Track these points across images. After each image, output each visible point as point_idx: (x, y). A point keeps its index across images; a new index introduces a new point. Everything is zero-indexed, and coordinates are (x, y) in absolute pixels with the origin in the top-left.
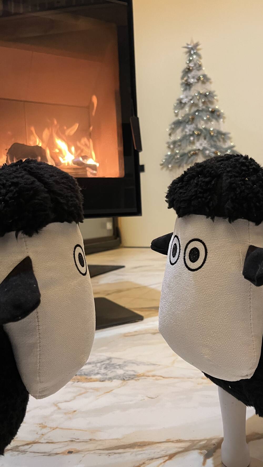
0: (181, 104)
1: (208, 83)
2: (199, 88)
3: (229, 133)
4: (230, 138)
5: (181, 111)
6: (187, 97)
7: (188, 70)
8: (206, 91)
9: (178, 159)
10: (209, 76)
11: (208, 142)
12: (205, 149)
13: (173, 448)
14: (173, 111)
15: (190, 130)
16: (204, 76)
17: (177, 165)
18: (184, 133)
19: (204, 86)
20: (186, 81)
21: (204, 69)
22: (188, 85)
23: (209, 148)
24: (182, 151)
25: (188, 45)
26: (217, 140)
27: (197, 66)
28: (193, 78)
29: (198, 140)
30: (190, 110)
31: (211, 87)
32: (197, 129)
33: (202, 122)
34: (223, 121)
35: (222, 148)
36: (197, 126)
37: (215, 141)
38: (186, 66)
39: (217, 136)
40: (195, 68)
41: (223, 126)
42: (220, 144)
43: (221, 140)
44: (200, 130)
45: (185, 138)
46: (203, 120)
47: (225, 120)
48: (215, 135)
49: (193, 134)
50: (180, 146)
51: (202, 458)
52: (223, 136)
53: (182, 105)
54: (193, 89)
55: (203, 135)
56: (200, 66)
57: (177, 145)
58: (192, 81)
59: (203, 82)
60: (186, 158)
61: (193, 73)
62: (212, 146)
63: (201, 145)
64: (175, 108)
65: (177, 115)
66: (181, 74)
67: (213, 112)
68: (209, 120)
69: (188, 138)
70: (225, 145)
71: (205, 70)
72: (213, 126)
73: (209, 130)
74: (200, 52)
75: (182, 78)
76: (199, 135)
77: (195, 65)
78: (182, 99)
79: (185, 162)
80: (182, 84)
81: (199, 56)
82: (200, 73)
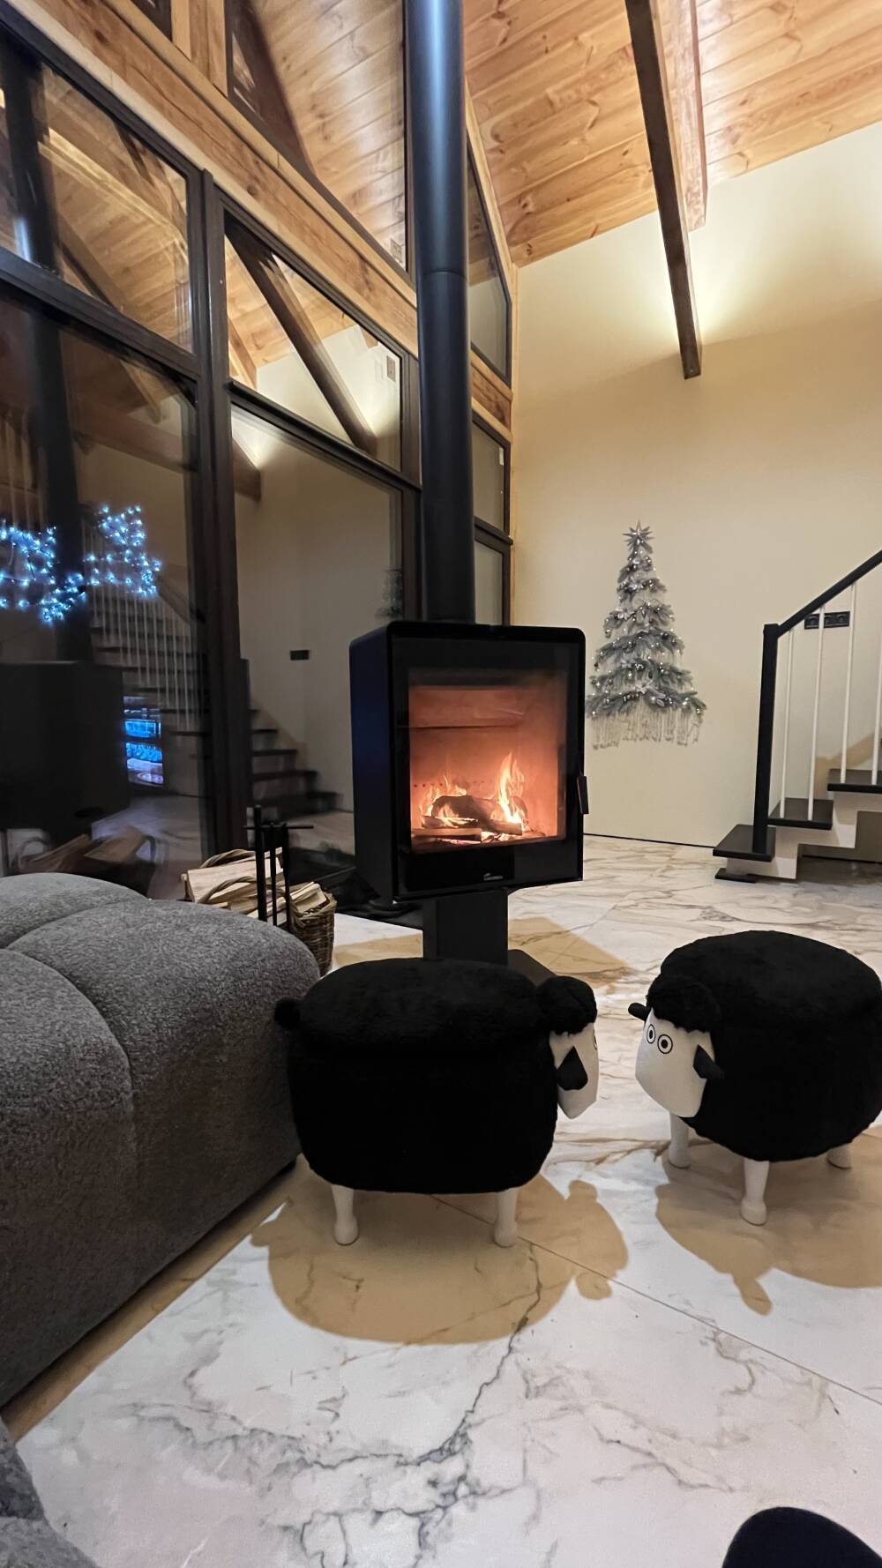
0: (615, 620)
1: (660, 592)
2: (645, 598)
3: (688, 672)
4: (689, 680)
5: (614, 632)
6: (626, 611)
7: (631, 569)
8: (656, 604)
9: (607, 704)
10: (662, 582)
11: (654, 681)
12: (649, 693)
13: (630, 1145)
14: (602, 629)
15: (628, 662)
16: (655, 581)
17: (605, 713)
18: (618, 665)
19: (654, 595)
20: (626, 585)
21: (654, 569)
22: (628, 592)
23: (656, 692)
24: (613, 693)
25: (633, 531)
26: (669, 680)
27: (645, 565)
28: (638, 582)
29: (640, 678)
30: (629, 631)
31: (665, 599)
32: (638, 660)
33: (648, 651)
34: (681, 653)
35: (676, 693)
36: (639, 655)
37: (666, 683)
38: (626, 563)
39: (669, 675)
40: (640, 567)
41: (680, 661)
42: (674, 687)
43: (676, 681)
44: (644, 663)
45: (619, 672)
46: (649, 647)
47: (684, 651)
48: (666, 673)
49: (632, 669)
50: (611, 684)
51: (653, 1156)
52: (679, 677)
53: (619, 622)
54: (635, 598)
55: (647, 670)
56: (649, 565)
57: (606, 683)
58: (635, 587)
59: (653, 591)
60: (619, 704)
61: (637, 575)
62: (660, 690)
63: (644, 686)
64: (606, 626)
65: (608, 636)
66: (618, 575)
67: (665, 638)
68: (658, 648)
69: (624, 673)
70: (681, 689)
71: (657, 572)
72: (664, 657)
73: (658, 665)
74: (649, 543)
75: (620, 580)
76: (640, 670)
77: (642, 562)
78: (618, 613)
79: (618, 708)
80: (619, 590)
81: (649, 549)
82: (648, 576)
